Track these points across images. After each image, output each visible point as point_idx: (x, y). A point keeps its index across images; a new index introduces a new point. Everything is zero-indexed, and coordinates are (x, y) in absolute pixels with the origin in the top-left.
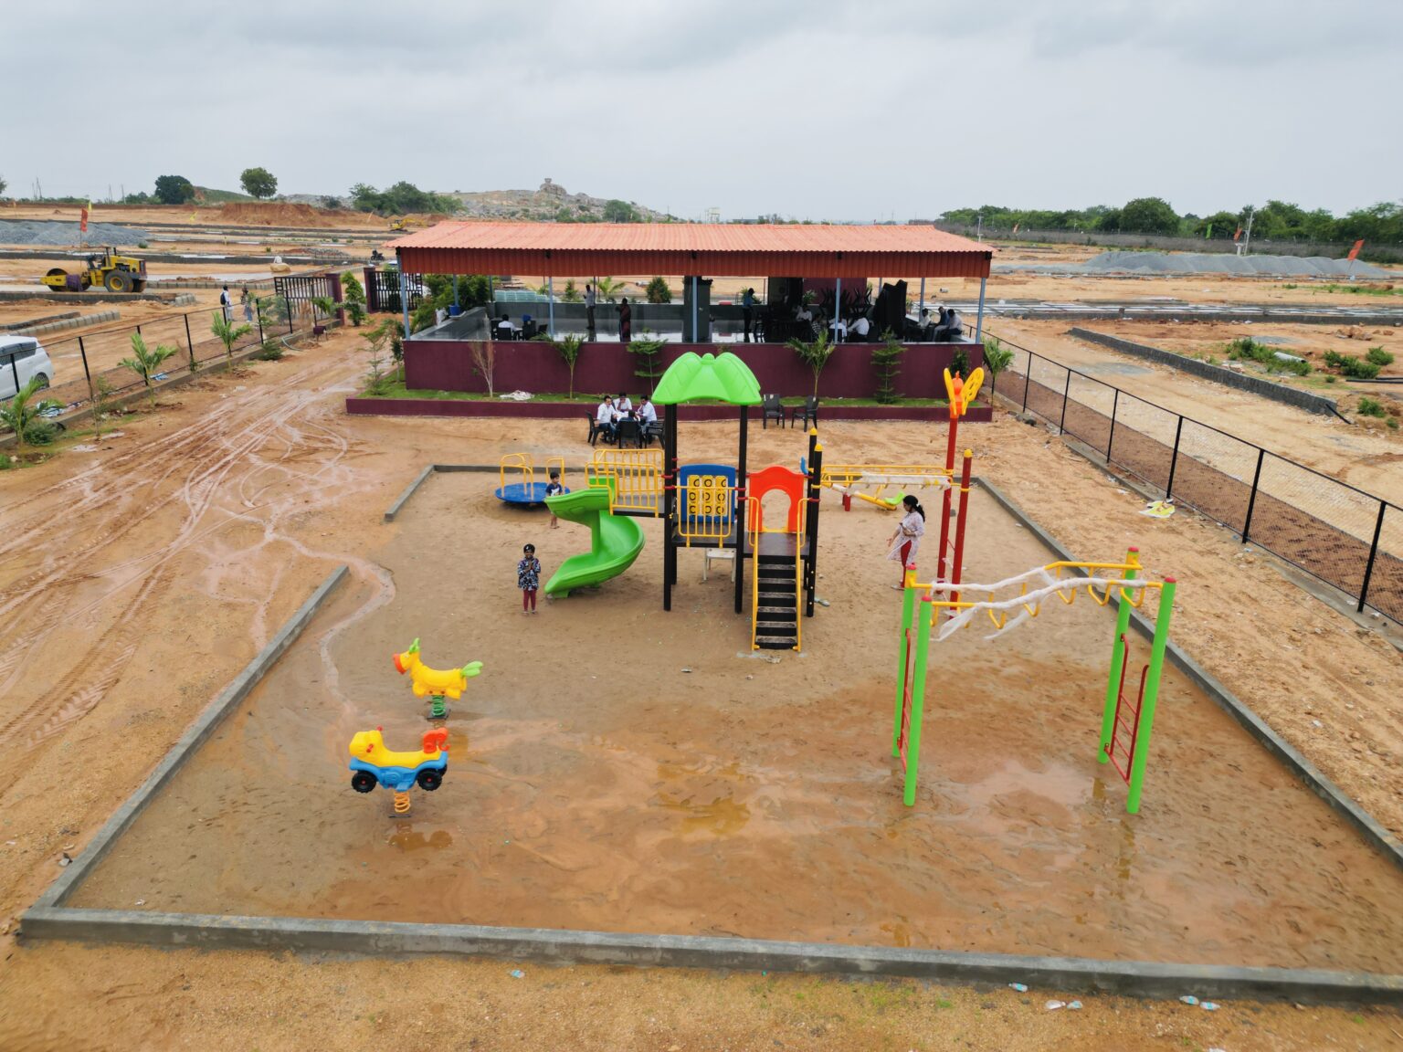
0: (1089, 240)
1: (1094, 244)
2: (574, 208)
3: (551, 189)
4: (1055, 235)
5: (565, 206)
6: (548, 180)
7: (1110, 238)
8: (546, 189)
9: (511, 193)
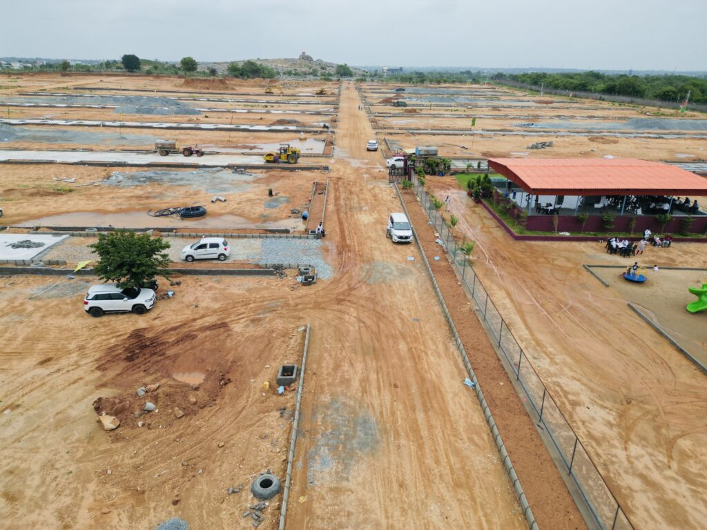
0: (601, 97)
1: (603, 100)
2: (318, 68)
3: (306, 58)
4: (582, 94)
5: (314, 67)
6: (304, 53)
7: (612, 97)
8: (303, 58)
9: (286, 60)
